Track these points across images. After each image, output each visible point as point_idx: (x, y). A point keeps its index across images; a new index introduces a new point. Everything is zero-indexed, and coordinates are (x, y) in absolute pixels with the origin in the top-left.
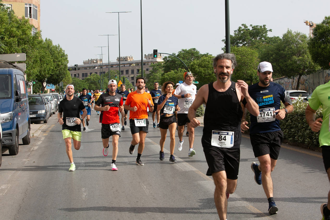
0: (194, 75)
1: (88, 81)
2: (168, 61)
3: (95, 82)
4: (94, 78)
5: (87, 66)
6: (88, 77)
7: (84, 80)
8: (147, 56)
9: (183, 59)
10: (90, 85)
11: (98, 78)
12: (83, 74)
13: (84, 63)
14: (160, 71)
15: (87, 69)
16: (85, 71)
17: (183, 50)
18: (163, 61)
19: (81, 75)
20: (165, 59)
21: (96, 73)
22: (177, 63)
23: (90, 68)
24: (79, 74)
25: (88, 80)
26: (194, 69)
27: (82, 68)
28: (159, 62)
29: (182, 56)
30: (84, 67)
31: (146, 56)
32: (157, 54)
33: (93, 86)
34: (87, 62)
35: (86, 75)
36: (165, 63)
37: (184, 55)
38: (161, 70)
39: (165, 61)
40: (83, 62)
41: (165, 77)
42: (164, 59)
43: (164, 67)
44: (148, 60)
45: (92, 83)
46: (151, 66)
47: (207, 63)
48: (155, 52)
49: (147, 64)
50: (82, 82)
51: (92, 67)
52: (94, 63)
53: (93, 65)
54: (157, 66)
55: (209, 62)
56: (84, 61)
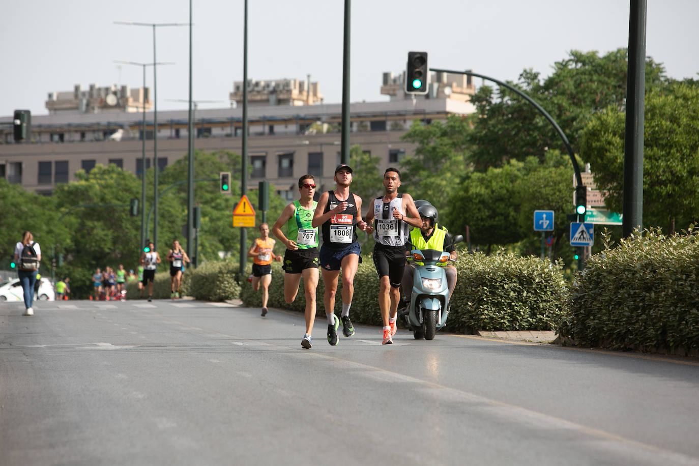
0: (601, 183)
1: (74, 203)
2: (497, 110)
3: (111, 210)
4: (106, 186)
5: (69, 125)
6: (73, 183)
7: (55, 199)
8: (395, 81)
9: (575, 100)
10: (83, 225)
11: (128, 190)
12: (44, 169)
13: (51, 104)
14: (456, 163)
15: (66, 137)
16: (53, 152)
17: (578, 57)
18: (471, 109)
19: (30, 173)
20: (480, 98)
21: (119, 163)
22: (539, 121)
23: (83, 135)
24: (19, 166)
25: (75, 196)
26: (602, 151)
27: (40, 133)
28: (453, 117)
29: (569, 85)
30: (49, 126)
31: (390, 82)
32: (422, 76)
33: (100, 231)
34: (70, 101)
35: (63, 169)
36: (482, 122)
37: (578, 85)
38: (460, 158)
39: (481, 109)
40: (46, 98)
41: (473, 190)
42: (474, 99)
43: (473, 139)
44: (402, 105)
45: (92, 213)
46: (411, 136)
47: (666, 124)
48: (417, 62)
49: (396, 127)
50: (43, 205)
51: (93, 128)
52: (105, 106)
53: (98, 117)
54: (444, 134)
55: (674, 119)
56: (50, 96)
